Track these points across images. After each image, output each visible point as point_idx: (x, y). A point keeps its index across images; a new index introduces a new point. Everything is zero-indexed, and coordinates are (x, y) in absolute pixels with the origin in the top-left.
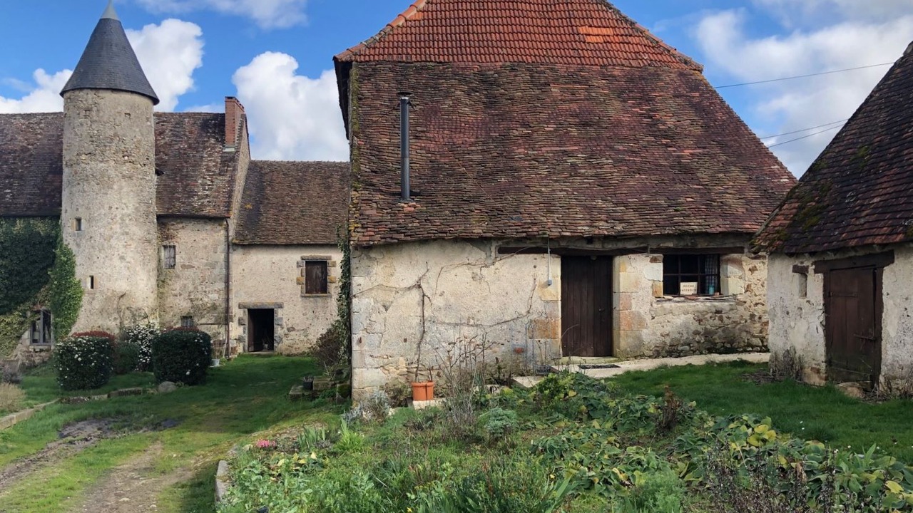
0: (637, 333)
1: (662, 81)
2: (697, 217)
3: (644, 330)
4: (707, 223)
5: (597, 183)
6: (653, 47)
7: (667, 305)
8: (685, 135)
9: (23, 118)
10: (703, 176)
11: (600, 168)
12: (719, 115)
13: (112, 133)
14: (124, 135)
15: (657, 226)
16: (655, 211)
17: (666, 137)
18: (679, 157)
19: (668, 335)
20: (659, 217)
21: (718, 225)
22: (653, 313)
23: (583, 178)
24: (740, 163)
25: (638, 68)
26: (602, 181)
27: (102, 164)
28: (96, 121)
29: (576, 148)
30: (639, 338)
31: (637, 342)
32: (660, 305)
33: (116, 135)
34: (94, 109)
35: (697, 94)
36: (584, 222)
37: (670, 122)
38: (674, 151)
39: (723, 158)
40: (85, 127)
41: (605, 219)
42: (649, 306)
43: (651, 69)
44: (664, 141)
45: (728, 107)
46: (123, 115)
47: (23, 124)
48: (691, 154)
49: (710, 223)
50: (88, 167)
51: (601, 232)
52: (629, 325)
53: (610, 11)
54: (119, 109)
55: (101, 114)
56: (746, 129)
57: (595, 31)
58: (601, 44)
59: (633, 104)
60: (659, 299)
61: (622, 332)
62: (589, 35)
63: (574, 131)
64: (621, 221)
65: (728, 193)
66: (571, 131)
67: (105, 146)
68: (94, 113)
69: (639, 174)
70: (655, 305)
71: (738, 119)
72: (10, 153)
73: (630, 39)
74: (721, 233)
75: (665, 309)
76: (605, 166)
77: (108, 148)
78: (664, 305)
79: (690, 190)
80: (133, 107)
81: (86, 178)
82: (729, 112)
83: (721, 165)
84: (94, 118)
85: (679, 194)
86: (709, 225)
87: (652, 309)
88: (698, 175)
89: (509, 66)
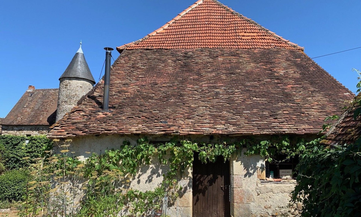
0: (247, 205)
1: (280, 54)
2: (289, 123)
3: (252, 203)
4: (295, 127)
5: (227, 102)
6: (277, 41)
7: (268, 185)
8: (290, 78)
9: (53, 90)
10: (298, 99)
11: (232, 94)
12: (311, 69)
13: (74, 94)
14: (79, 95)
15: (258, 129)
16: (260, 119)
17: (277, 79)
18: (283, 89)
19: (270, 207)
20: (262, 123)
21: (304, 129)
22: (258, 191)
23: (220, 99)
24: (322, 91)
25: (267, 49)
26: (230, 101)
27: (70, 106)
28: (69, 89)
29: (222, 84)
30: (248, 209)
31: (247, 212)
32: (263, 186)
33: (76, 95)
34: (69, 85)
35: (299, 60)
36: (209, 125)
37: (282, 72)
38: (281, 86)
39: (312, 89)
40: (65, 92)
41: (223, 123)
42: (255, 186)
43: (275, 50)
44: (276, 81)
45: (317, 65)
46: (79, 87)
47: (53, 93)
48: (291, 87)
49: (298, 127)
50: (64, 106)
51: (217, 132)
52: (241, 199)
53: (256, 26)
54: (78, 85)
55: (71, 87)
56: (327, 74)
57: (248, 34)
58: (250, 39)
59: (262, 64)
60: (262, 181)
61: (235, 204)
62: (244, 36)
63: (224, 77)
64: (234, 125)
65: (313, 109)
66: (222, 77)
67: (71, 99)
68: (68, 87)
69: (256, 97)
70: (260, 185)
71: (323, 70)
72: (46, 102)
73: (265, 37)
74: (305, 134)
75: (267, 188)
76: (235, 93)
77: (72, 100)
78: (266, 185)
79: (287, 106)
80: (83, 84)
81: (63, 111)
82: (317, 67)
83: (310, 92)
84: (68, 88)
85: (279, 109)
86: (297, 129)
87: (258, 188)
88: (295, 98)
89: (200, 50)
